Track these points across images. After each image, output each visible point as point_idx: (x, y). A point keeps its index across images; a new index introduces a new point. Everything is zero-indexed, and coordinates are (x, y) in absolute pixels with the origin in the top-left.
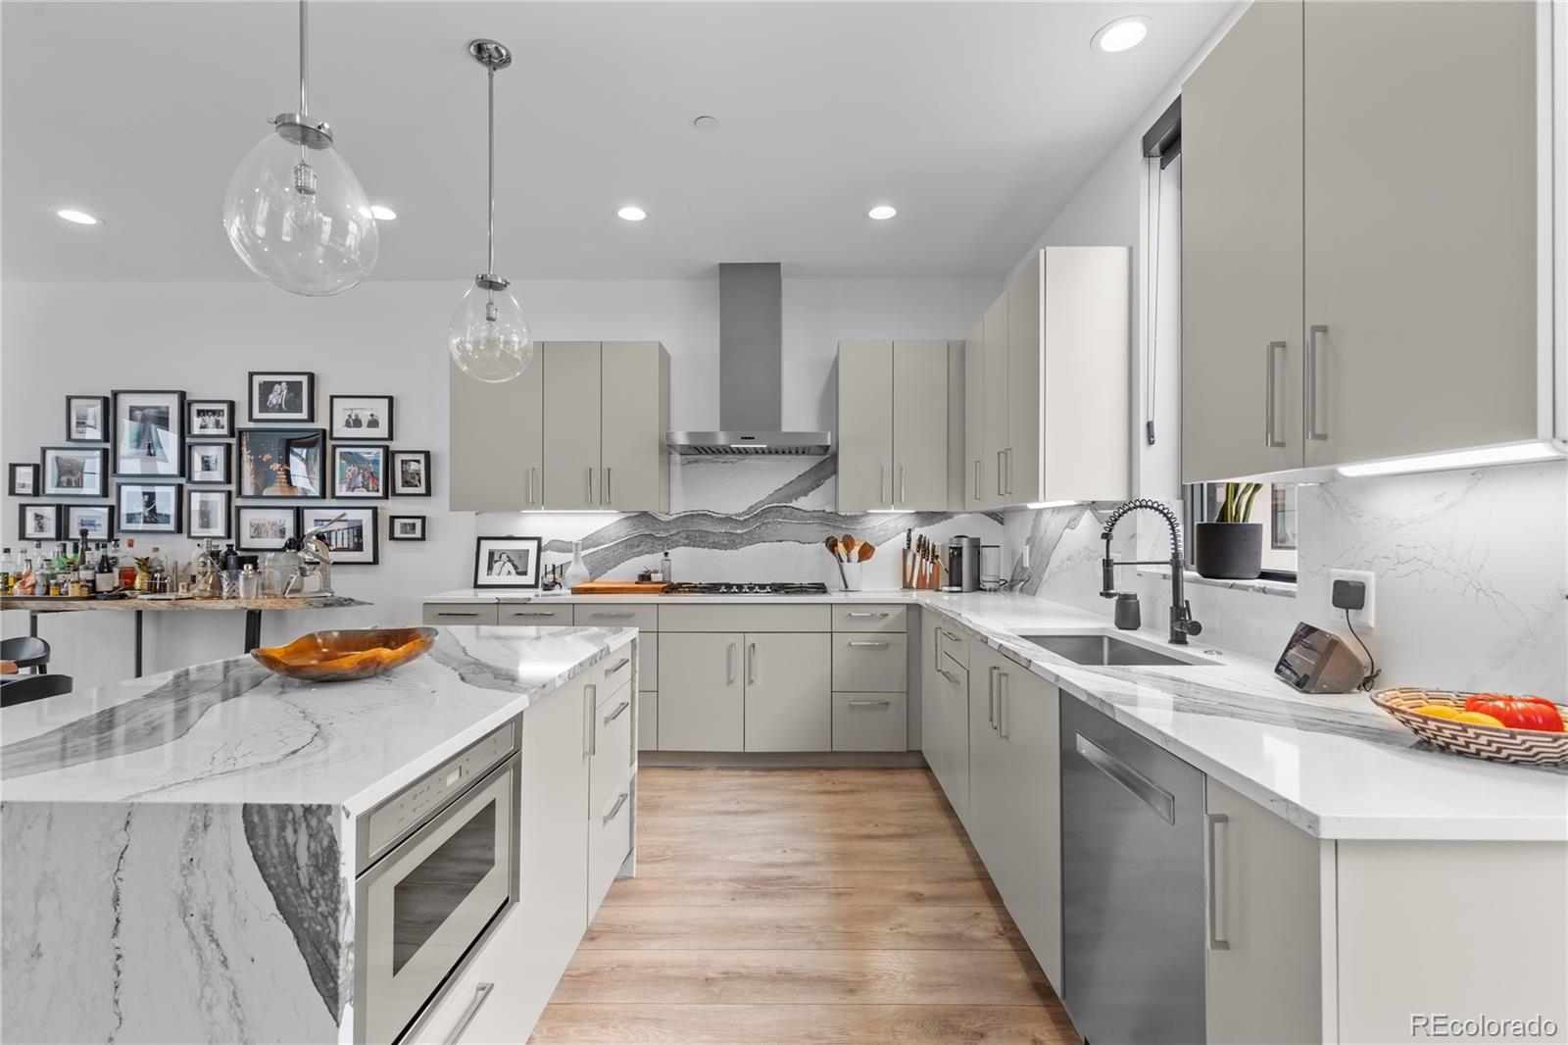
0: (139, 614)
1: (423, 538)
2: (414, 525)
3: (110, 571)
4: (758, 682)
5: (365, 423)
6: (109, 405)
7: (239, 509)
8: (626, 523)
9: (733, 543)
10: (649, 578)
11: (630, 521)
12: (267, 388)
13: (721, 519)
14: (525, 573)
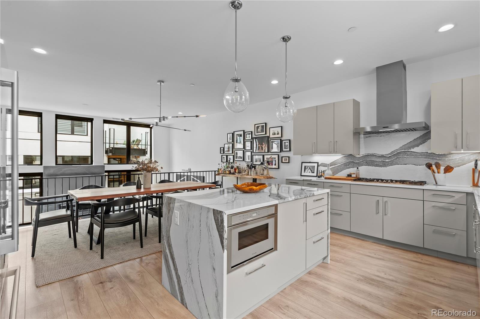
0: (237, 177)
1: (289, 162)
2: (287, 159)
3: (233, 169)
4: (389, 215)
5: (276, 134)
6: (233, 134)
7: (253, 155)
8: (344, 158)
9: (384, 165)
10: (351, 176)
11: (346, 157)
12: (258, 127)
13: (379, 156)
14: (314, 173)
